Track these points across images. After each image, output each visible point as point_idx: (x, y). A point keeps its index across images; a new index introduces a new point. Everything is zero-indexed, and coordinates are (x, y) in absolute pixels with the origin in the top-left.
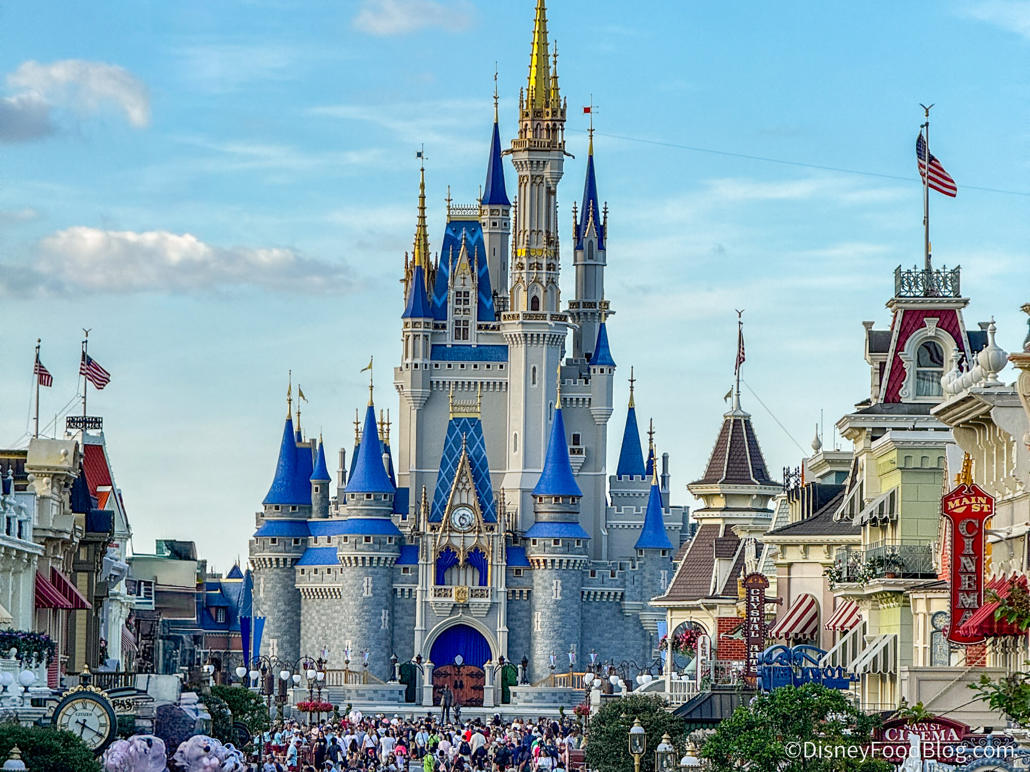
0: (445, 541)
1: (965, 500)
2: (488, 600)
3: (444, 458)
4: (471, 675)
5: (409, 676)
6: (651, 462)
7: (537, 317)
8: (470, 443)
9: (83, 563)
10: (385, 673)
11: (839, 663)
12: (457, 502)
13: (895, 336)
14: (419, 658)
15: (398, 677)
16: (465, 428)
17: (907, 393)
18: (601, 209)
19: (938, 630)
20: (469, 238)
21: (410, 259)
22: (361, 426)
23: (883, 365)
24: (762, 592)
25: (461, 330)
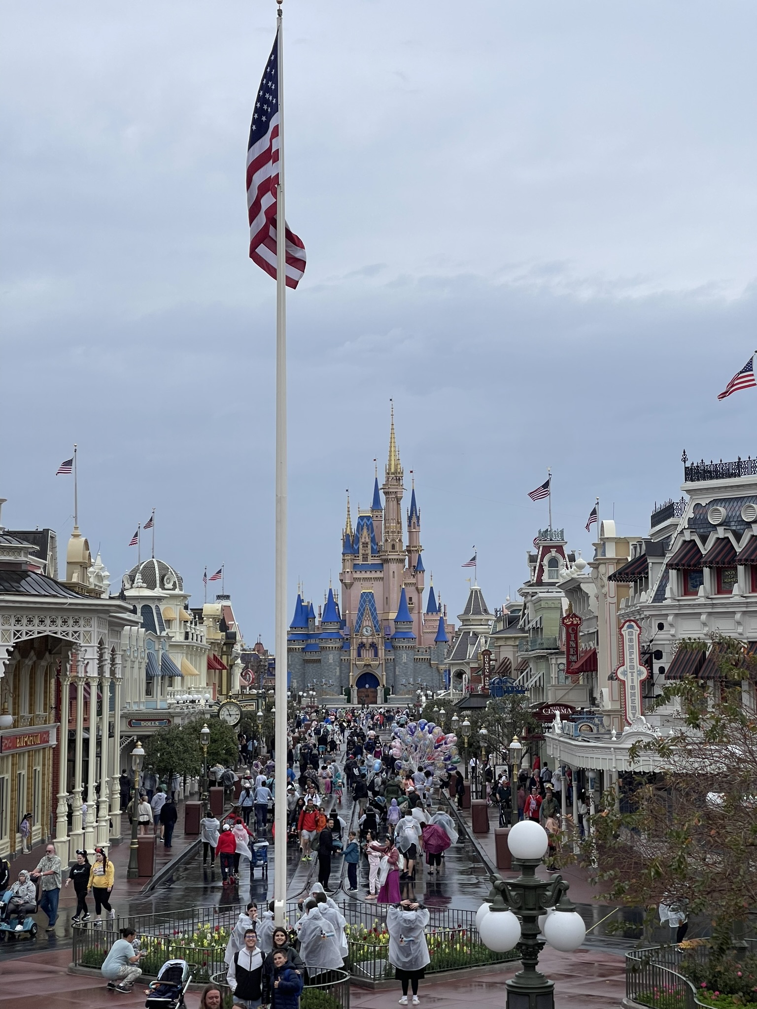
0: (360, 640)
1: (571, 619)
2: (378, 663)
3: (359, 608)
4: (372, 692)
5: (348, 694)
6: (440, 607)
7: (395, 552)
8: (370, 601)
9: (225, 652)
10: (340, 692)
11: (521, 684)
12: (364, 625)
13: (539, 556)
14: (352, 686)
15: (344, 693)
16: (367, 596)
17: (545, 578)
18: (418, 510)
19: (560, 670)
20: (367, 522)
21: (344, 531)
22: (327, 596)
23: (535, 567)
24: (489, 657)
25: (365, 558)
